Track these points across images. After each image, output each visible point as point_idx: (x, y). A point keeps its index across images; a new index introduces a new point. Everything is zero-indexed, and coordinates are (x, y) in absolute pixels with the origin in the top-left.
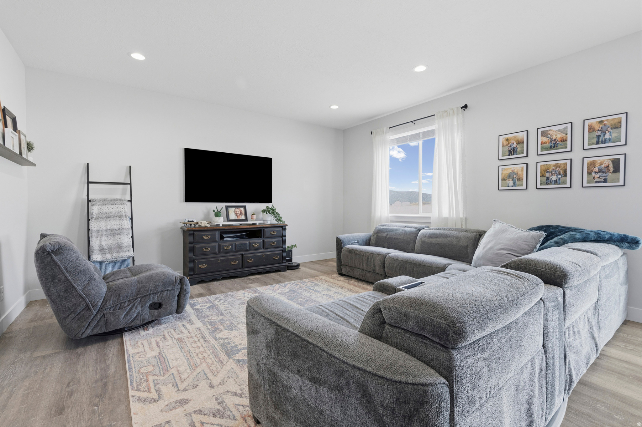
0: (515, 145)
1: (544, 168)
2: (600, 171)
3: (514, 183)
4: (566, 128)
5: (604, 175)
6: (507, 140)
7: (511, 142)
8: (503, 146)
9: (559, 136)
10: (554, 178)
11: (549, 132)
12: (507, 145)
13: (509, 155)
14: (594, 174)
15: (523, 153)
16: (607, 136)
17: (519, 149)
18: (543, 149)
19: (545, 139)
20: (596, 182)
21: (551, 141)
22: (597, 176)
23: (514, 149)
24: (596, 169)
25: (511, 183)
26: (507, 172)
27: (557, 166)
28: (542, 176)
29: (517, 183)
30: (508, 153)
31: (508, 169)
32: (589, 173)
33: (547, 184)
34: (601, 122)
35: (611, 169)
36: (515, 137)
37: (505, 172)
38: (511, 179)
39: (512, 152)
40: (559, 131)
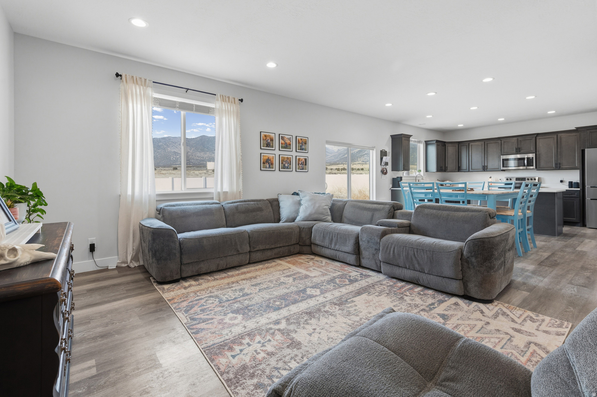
0: (269, 141)
1: (283, 159)
2: (301, 164)
3: (269, 166)
4: (290, 138)
5: (303, 166)
6: (265, 136)
7: (268, 138)
8: (263, 140)
9: (288, 142)
10: (286, 165)
11: (285, 138)
12: (265, 140)
13: (266, 147)
14: (300, 165)
15: (273, 147)
16: (303, 147)
17: (271, 144)
18: (282, 147)
19: (283, 142)
20: (301, 169)
21: (285, 143)
22: (301, 166)
23: (269, 144)
24: (300, 163)
25: (268, 166)
26: (266, 158)
27: (288, 158)
28: (282, 163)
29: (271, 166)
30: (266, 145)
31: (266, 156)
32: (298, 164)
33: (284, 169)
34: (301, 139)
35: (305, 163)
36: (269, 136)
37: (264, 158)
38: (267, 163)
39: (268, 145)
40: (288, 138)
